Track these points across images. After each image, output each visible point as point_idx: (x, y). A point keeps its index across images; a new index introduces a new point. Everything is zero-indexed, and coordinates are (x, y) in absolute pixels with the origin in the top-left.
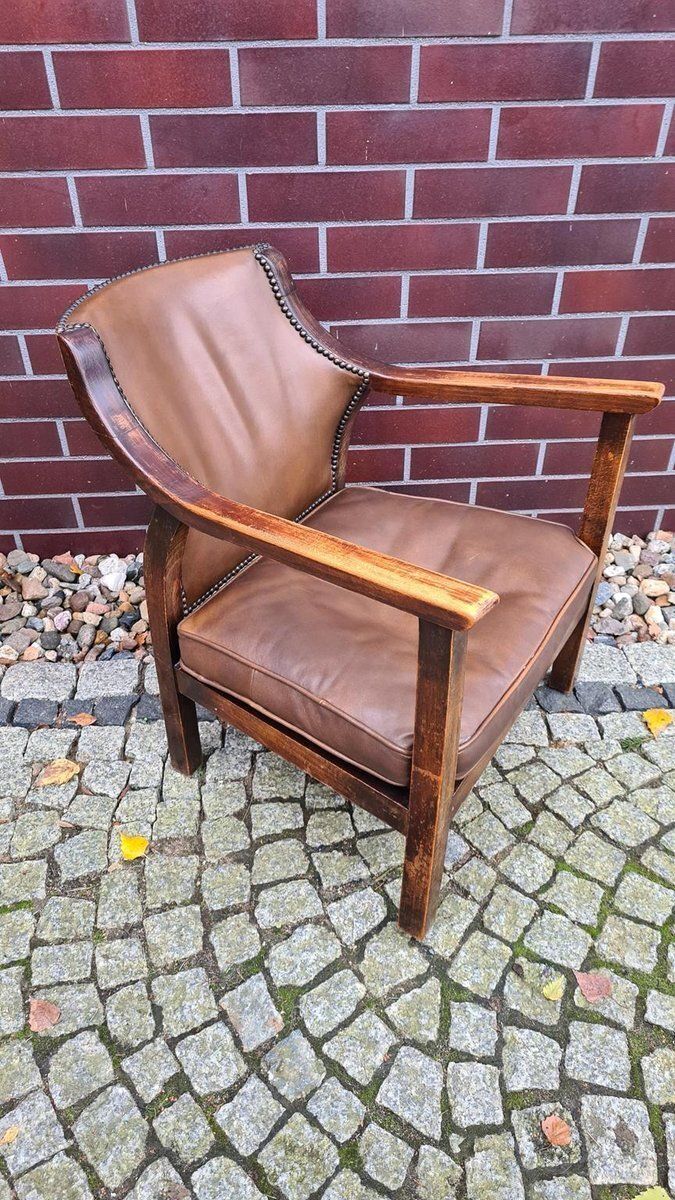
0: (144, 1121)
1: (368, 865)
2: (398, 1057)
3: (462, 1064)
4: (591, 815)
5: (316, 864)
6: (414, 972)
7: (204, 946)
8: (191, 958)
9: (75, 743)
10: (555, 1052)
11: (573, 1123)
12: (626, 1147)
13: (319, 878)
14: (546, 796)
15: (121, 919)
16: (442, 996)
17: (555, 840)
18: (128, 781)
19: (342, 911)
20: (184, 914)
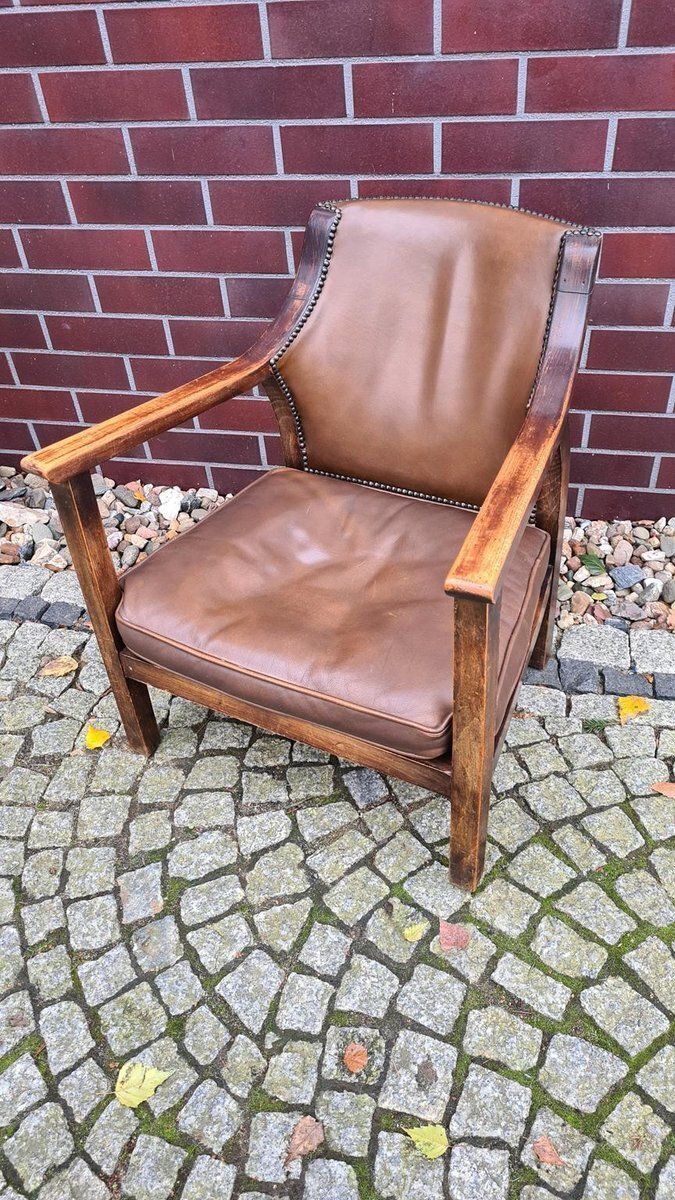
0: (22, 959)
1: (289, 790)
2: (249, 957)
3: (304, 976)
4: (522, 784)
5: (243, 781)
6: (293, 889)
7: (123, 831)
8: (108, 838)
9: (84, 644)
10: (392, 986)
11: (383, 1051)
12: (423, 1083)
13: (242, 793)
15: (65, 795)
16: (310, 915)
19: (250, 825)
20: (116, 801)
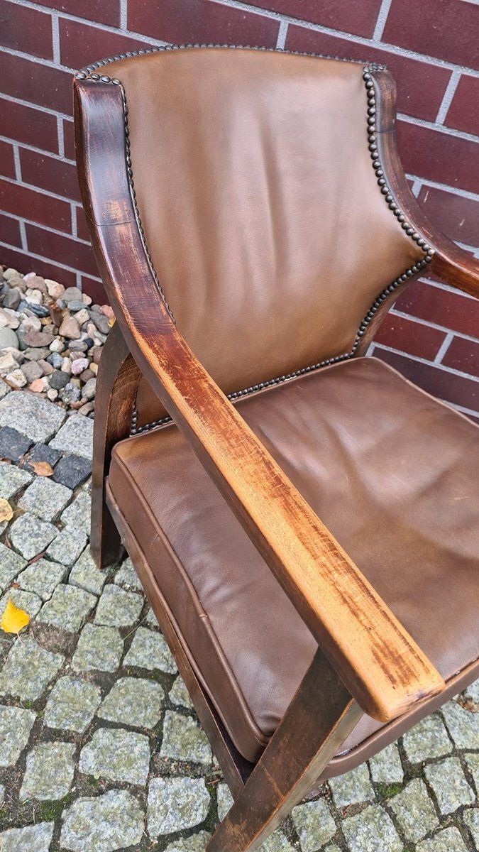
4: (466, 807)
5: (165, 724)
7: (18, 762)
9: (26, 487)
13: (161, 741)
14: (429, 761)
17: (416, 821)
18: (46, 548)
19: (164, 792)
20: (18, 717)
